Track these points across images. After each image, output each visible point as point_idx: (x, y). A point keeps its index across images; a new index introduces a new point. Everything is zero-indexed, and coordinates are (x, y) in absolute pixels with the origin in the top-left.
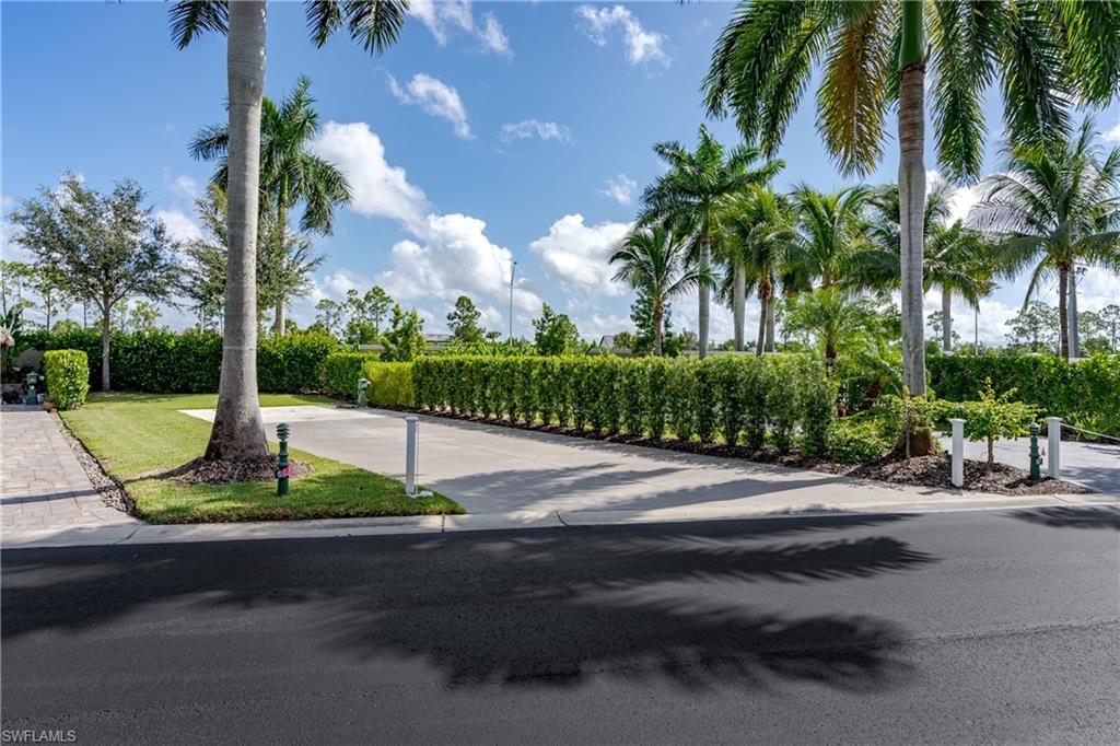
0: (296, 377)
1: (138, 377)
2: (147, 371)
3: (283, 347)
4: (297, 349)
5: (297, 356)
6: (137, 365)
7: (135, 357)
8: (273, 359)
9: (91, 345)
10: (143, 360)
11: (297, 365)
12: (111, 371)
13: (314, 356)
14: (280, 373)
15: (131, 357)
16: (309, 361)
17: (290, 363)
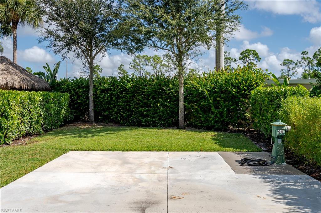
0: (221, 114)
1: (109, 112)
2: (114, 107)
3: (209, 84)
4: (222, 84)
5: (222, 92)
6: (109, 103)
7: (106, 96)
8: (201, 95)
9: (83, 88)
10: (112, 98)
11: (222, 102)
12: (95, 107)
13: (238, 92)
14: (206, 110)
15: (104, 96)
16: (234, 97)
17: (215, 100)
